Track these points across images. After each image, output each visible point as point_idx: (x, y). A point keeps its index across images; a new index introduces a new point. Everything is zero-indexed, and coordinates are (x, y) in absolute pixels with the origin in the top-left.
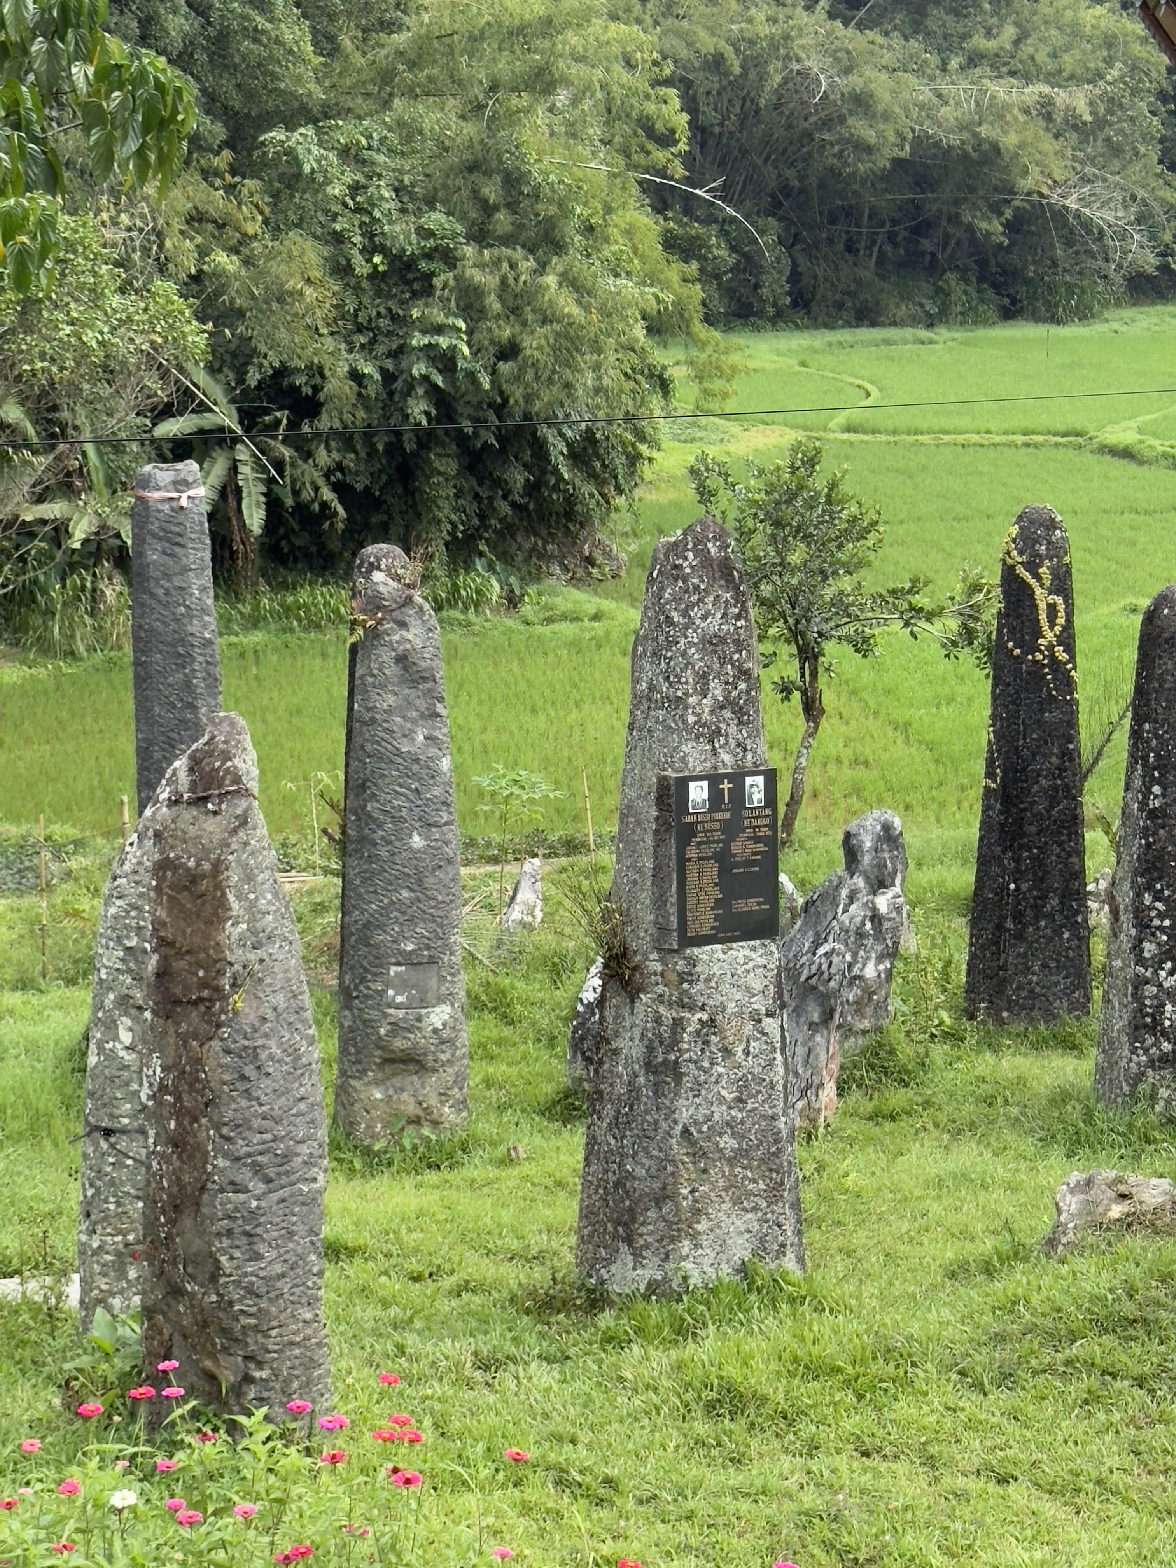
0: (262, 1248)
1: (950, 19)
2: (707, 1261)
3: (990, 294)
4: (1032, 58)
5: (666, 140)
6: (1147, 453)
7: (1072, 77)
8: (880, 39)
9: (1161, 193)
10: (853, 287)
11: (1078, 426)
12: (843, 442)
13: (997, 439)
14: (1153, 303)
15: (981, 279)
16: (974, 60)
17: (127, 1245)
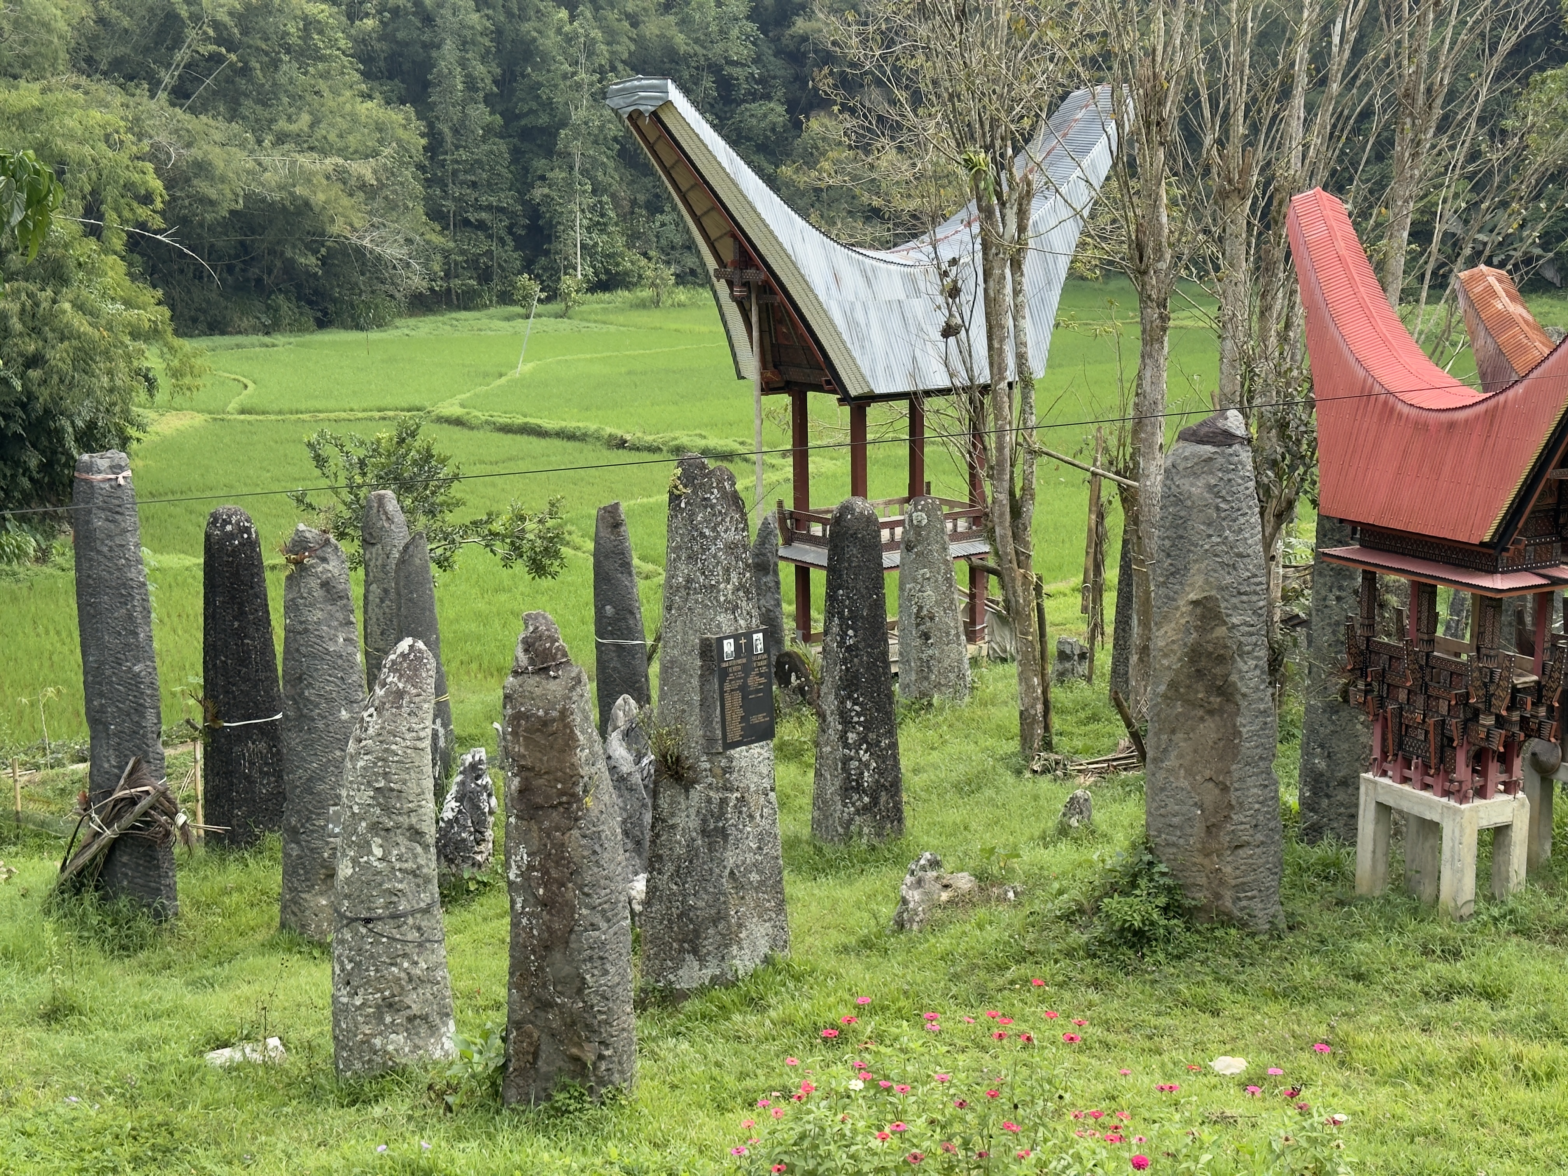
0: (608, 966)
1: (259, 108)
2: (746, 958)
3: (307, 309)
4: (325, 138)
5: (147, 199)
6: (474, 422)
7: (356, 152)
8: (211, 122)
9: (427, 237)
10: (204, 305)
11: (417, 403)
12: (242, 421)
13: (360, 415)
14: (424, 315)
15: (299, 299)
16: (281, 139)
17: (384, 999)
